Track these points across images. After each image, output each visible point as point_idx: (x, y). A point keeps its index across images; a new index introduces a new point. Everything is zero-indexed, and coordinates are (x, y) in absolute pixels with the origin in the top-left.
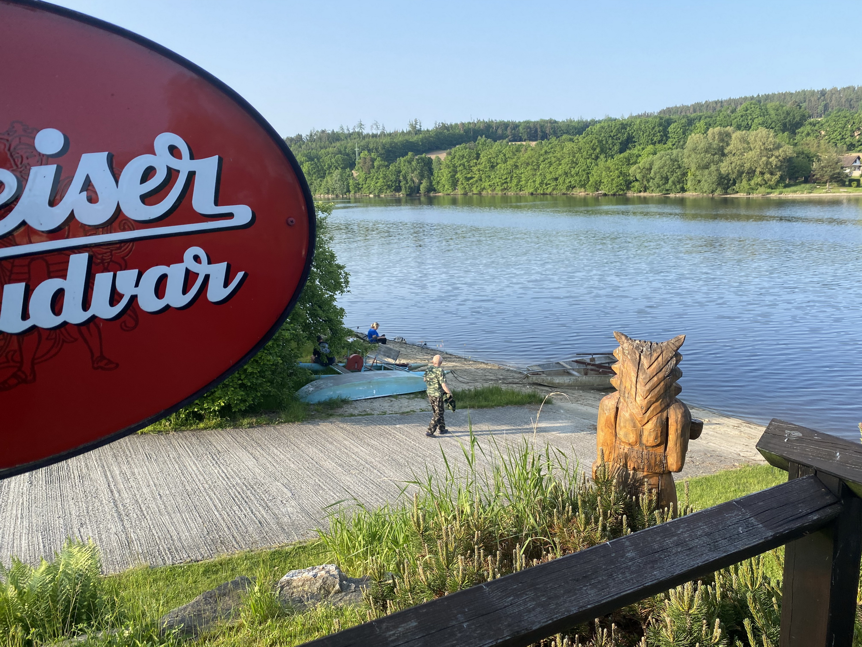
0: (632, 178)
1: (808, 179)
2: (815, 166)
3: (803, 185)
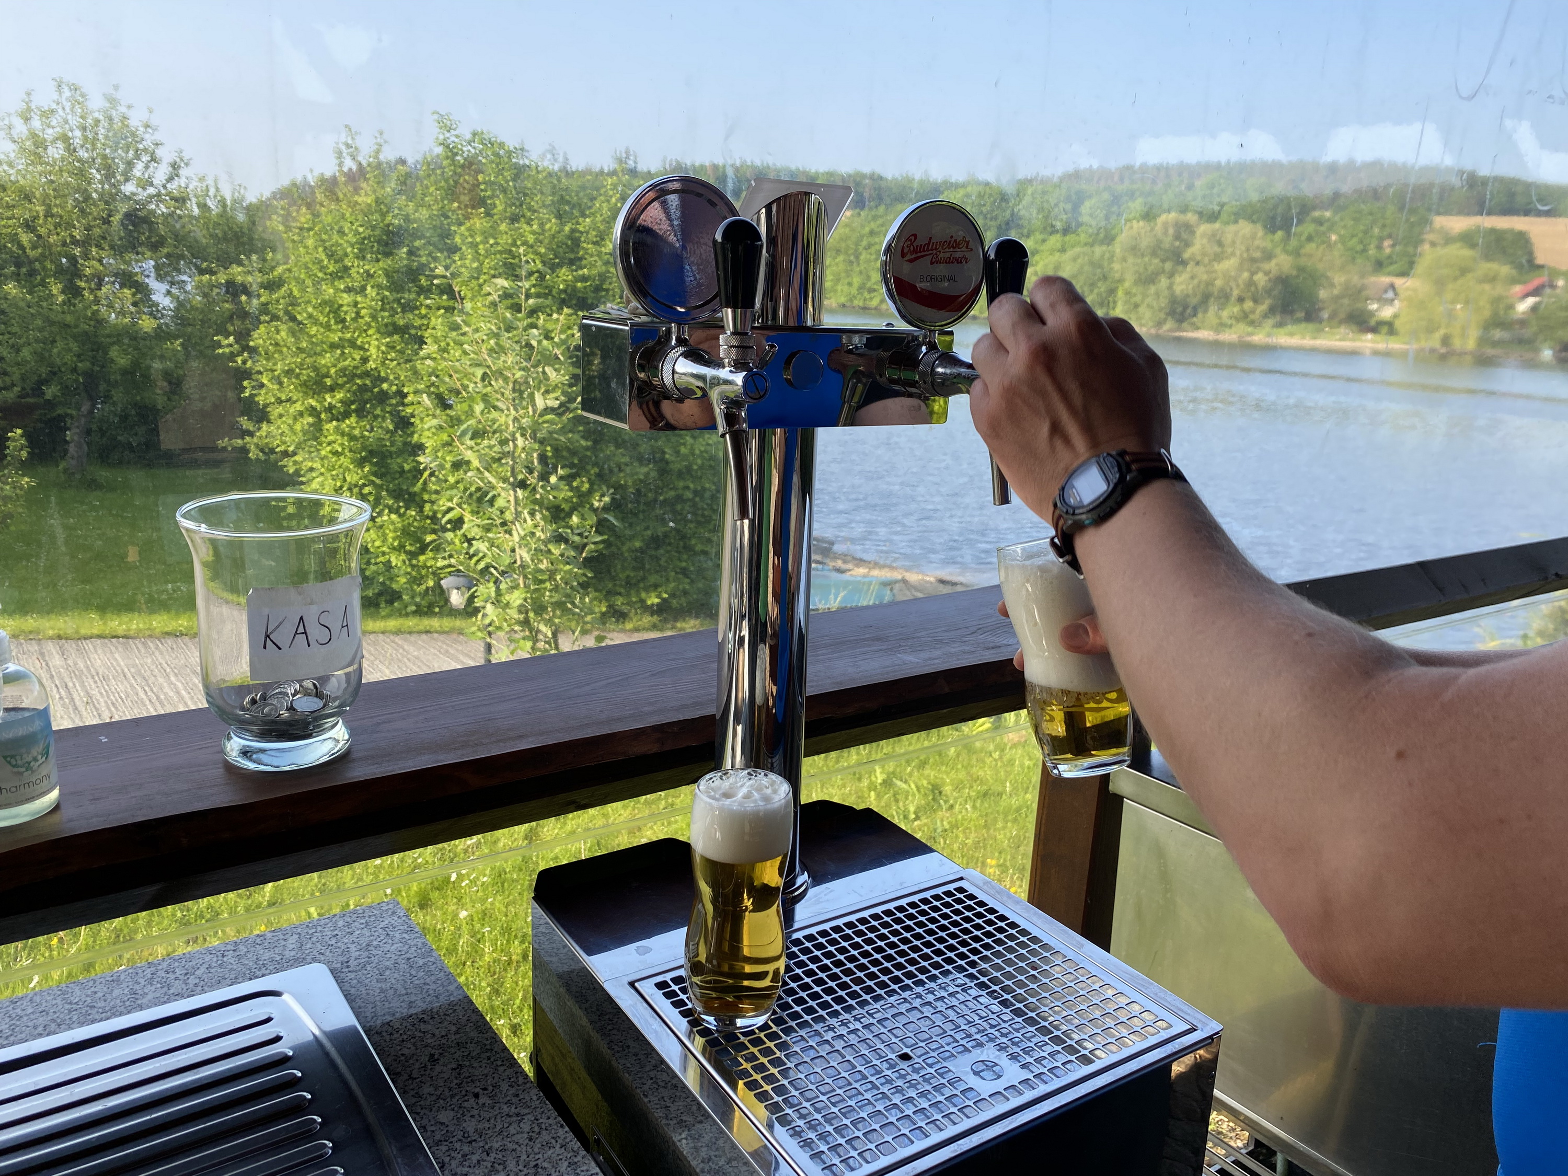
1: (1311, 315)
2: (1323, 294)
3: (1303, 325)
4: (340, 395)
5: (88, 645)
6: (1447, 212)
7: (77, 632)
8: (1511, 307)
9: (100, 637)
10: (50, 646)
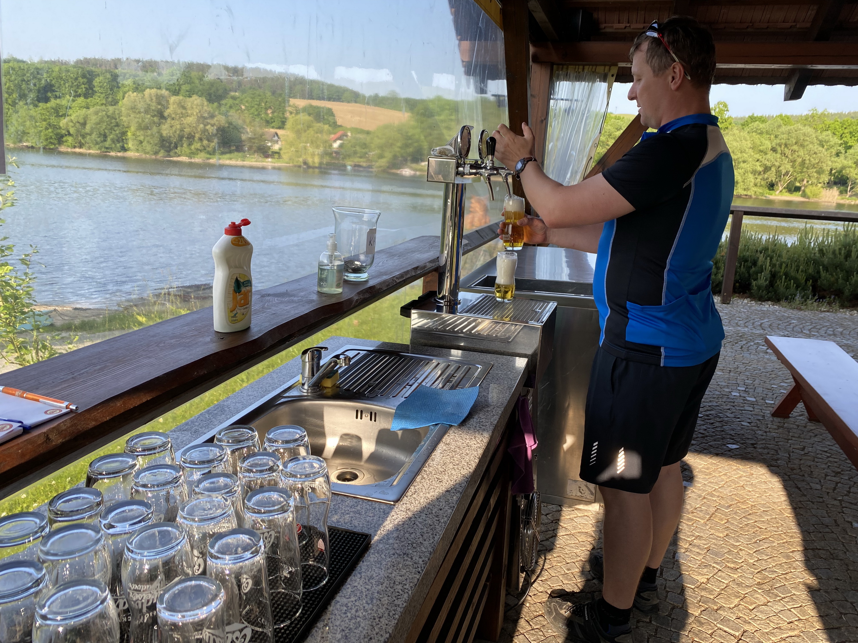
0: (64, 132)
1: (239, 149)
2: (244, 137)
3: (236, 153)
6: (295, 97)
8: (331, 145)
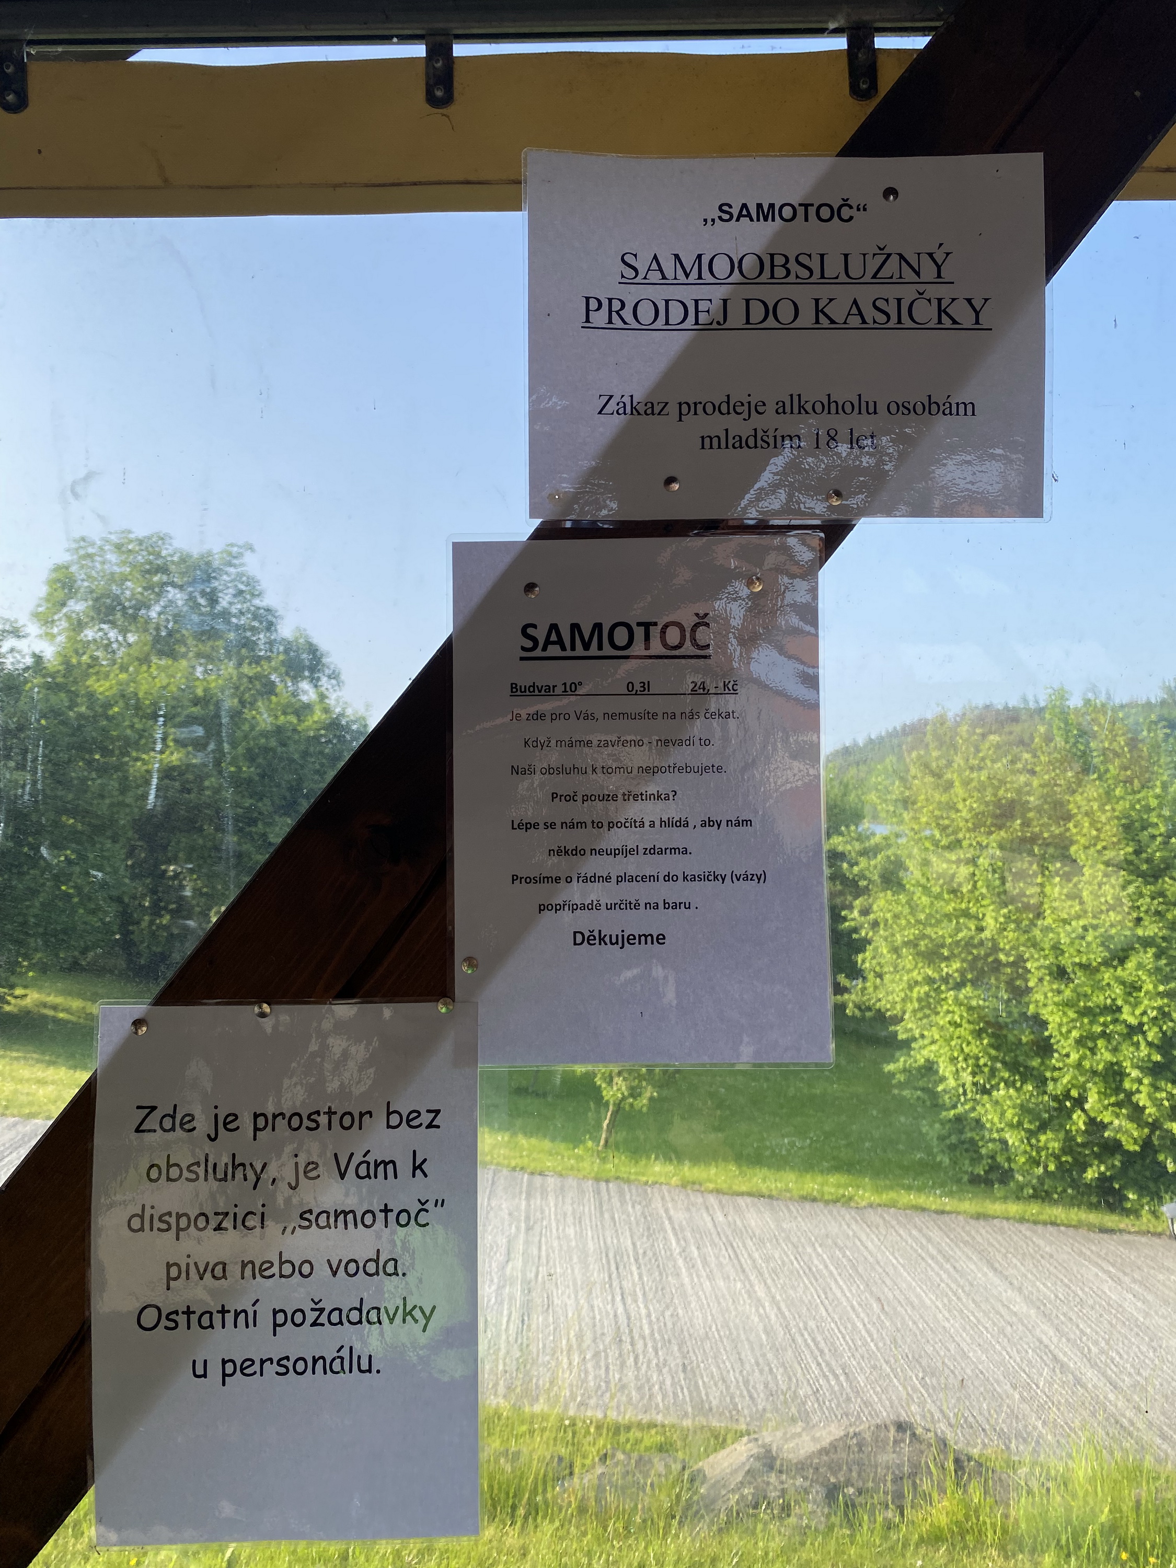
4: (956, 965)
5: (740, 1201)
7: (730, 1188)
9: (750, 1194)
10: (712, 1200)
